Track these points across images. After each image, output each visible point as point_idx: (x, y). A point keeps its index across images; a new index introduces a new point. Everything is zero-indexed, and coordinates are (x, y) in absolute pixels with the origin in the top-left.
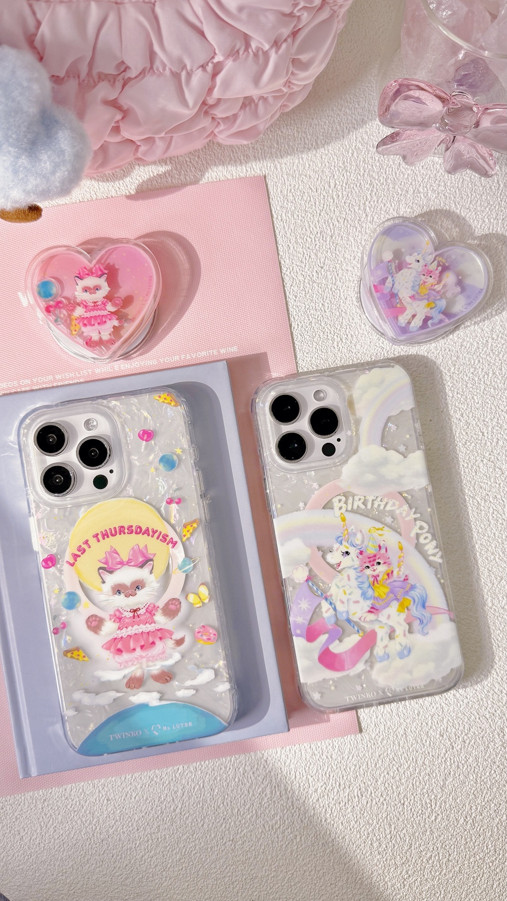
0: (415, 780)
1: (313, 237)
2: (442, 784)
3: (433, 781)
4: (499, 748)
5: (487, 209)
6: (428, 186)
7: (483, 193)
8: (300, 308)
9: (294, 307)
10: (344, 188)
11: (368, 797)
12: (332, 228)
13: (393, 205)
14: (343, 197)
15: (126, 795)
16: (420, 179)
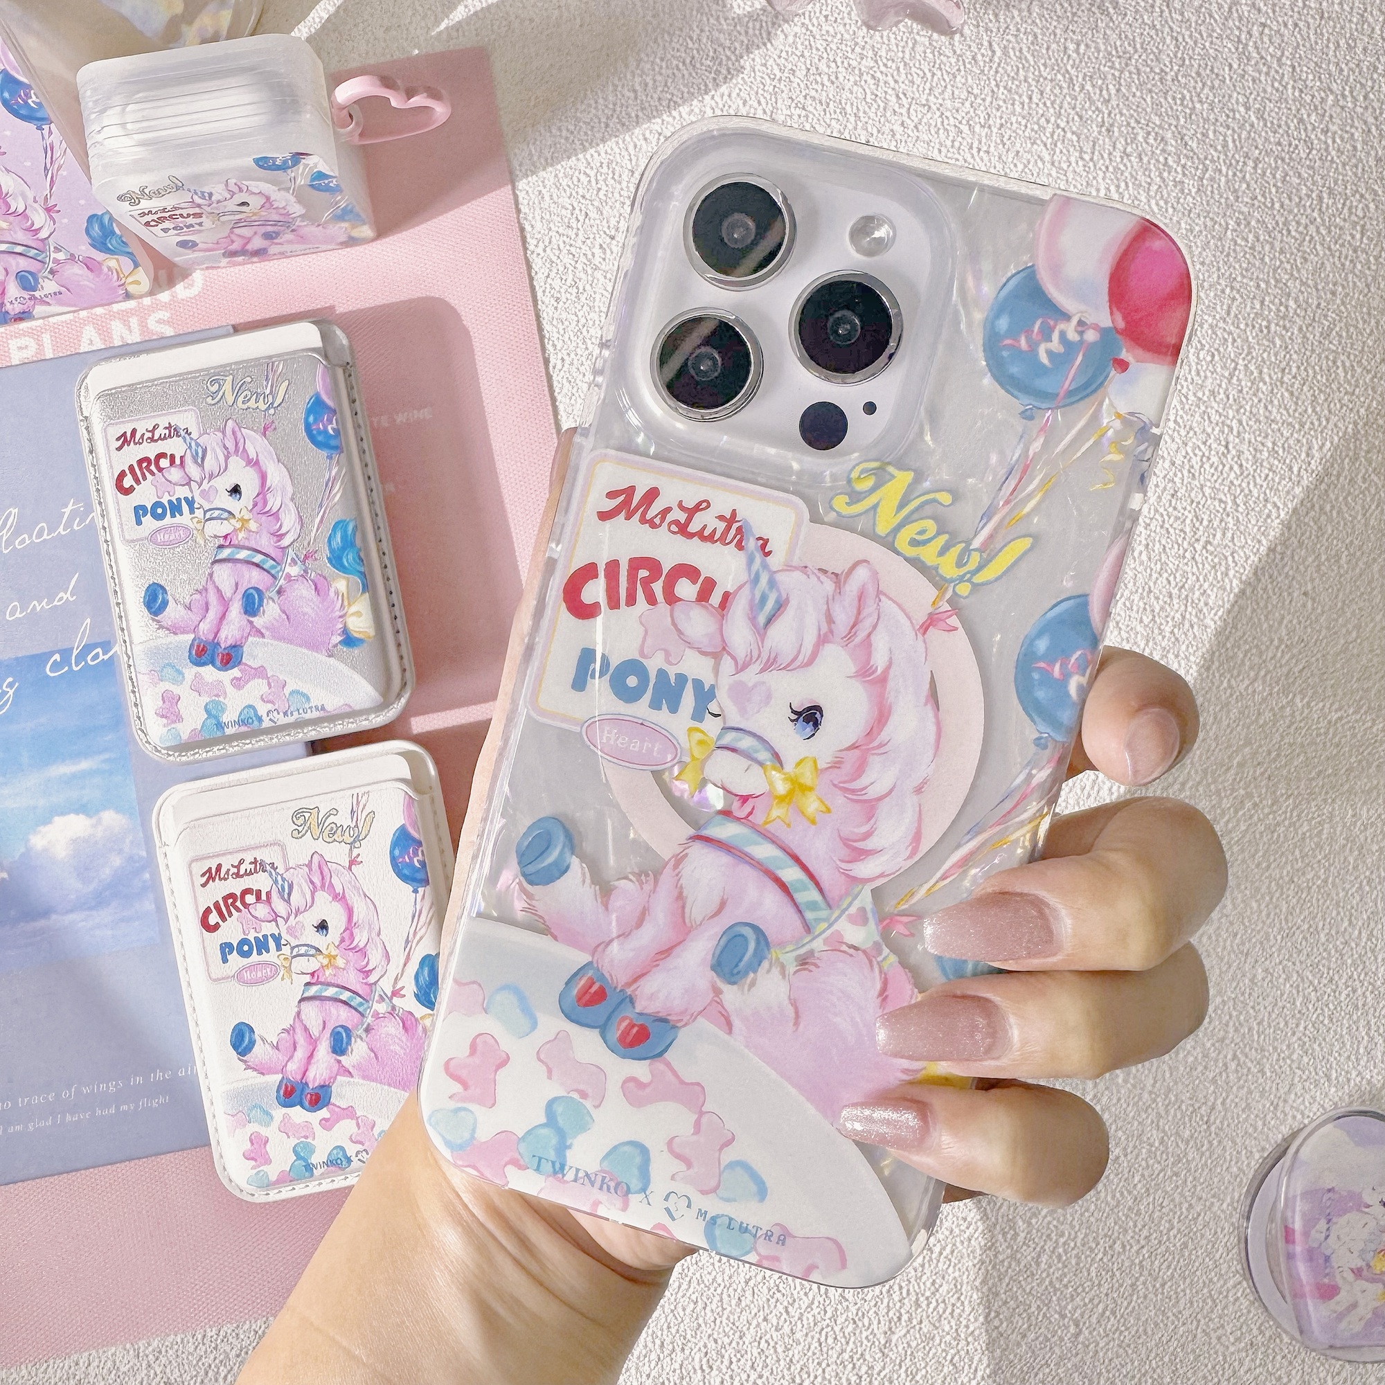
0: (824, 1333)
1: (592, 174)
2: (883, 1342)
3: (865, 1334)
4: (1006, 1264)
5: (967, 104)
6: (839, 60)
7: (959, 70)
8: (566, 323)
9: (555, 322)
10: (657, 69)
11: (724, 1370)
12: (632, 153)
13: (763, 101)
14: (655, 88)
15: (207, 1373)
16: (820, 44)
